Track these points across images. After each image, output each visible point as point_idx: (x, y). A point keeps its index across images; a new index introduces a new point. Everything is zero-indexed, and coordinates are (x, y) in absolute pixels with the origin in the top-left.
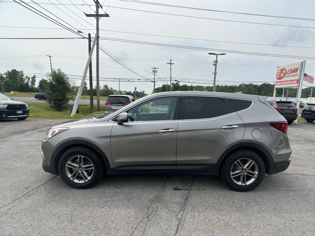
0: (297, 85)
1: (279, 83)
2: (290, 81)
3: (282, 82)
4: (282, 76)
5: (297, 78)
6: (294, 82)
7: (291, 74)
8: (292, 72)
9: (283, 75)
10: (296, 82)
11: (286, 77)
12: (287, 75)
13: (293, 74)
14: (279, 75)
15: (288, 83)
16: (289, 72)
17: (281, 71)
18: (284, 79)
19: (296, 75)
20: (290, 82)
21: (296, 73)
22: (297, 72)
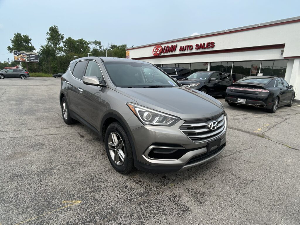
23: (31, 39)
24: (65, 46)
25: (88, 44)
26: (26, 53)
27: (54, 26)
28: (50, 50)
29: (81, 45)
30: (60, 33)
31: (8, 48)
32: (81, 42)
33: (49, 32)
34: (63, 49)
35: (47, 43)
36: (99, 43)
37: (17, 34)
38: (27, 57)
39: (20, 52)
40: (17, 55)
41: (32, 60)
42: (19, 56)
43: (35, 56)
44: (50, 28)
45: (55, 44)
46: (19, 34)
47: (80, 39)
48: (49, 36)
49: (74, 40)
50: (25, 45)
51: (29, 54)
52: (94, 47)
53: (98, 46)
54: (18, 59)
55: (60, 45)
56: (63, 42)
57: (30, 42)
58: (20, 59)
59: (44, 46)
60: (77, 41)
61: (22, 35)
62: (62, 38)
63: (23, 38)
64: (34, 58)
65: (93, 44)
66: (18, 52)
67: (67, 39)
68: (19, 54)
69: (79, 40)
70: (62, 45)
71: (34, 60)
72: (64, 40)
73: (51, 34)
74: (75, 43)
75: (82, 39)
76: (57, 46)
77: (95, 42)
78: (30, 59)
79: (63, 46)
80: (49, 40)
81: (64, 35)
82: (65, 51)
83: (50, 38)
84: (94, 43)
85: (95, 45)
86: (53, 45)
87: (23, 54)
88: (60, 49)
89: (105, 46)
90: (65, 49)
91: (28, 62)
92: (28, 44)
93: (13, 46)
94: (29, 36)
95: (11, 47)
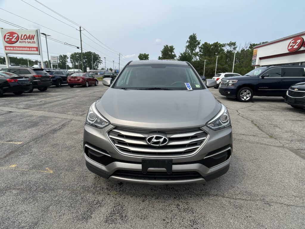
0: (37, 53)
1: (11, 48)
2: (28, 47)
3: (15, 47)
4: (13, 40)
5: (35, 45)
6: (33, 49)
7: (26, 40)
8: (27, 38)
9: (15, 40)
10: (35, 49)
11: (20, 42)
12: (20, 40)
13: (29, 40)
14: (8, 38)
15: (24, 49)
17: (9, 34)
18: (18, 44)
19: (34, 42)
22: (33, 39)
23: (174, 48)
24: (200, 51)
25: (222, 47)
27: (193, 34)
28: (187, 56)
29: (216, 48)
30: (197, 39)
31: (158, 58)
32: (216, 45)
33: (189, 40)
34: (199, 54)
35: (186, 50)
36: (234, 44)
37: (165, 46)
44: (190, 36)
45: (192, 50)
46: (167, 46)
47: (216, 42)
48: (188, 44)
49: (209, 44)
50: (170, 54)
52: (228, 49)
53: (233, 47)
55: (195, 51)
56: (200, 48)
57: (174, 51)
59: (182, 53)
60: (212, 45)
61: (169, 46)
62: (199, 43)
63: (169, 48)
65: (228, 46)
67: (203, 45)
69: (214, 43)
70: (197, 50)
72: (200, 46)
73: (190, 42)
74: (210, 47)
75: (217, 43)
76: (194, 52)
77: (230, 43)
79: (199, 51)
80: (188, 47)
81: (200, 40)
82: (201, 56)
83: (188, 45)
84: (228, 44)
85: (229, 47)
86: (190, 51)
88: (196, 54)
89: (241, 47)
90: (200, 54)
92: (172, 53)
93: (162, 55)
94: (173, 46)
95: (161, 56)
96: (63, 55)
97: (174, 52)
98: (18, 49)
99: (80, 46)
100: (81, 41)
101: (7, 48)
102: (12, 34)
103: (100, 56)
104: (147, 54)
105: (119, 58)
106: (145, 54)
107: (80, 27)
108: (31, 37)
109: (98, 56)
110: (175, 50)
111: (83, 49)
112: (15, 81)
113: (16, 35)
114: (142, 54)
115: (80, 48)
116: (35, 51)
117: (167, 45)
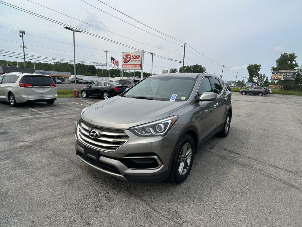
0: (140, 69)
1: (126, 66)
2: (135, 64)
3: (128, 65)
4: (127, 60)
5: (139, 63)
6: (138, 66)
7: (135, 59)
8: (135, 58)
9: (129, 60)
10: (139, 66)
11: (131, 61)
12: (131, 60)
13: (136, 59)
14: (125, 59)
15: (133, 66)
16: (133, 58)
17: (126, 56)
18: (130, 63)
19: (139, 61)
20: (135, 66)
21: (138, 59)
23: (296, 57)
26: (284, 71)
31: (272, 69)
37: (283, 54)
38: (284, 76)
39: (278, 71)
40: (275, 74)
41: (288, 78)
42: (276, 75)
43: (292, 73)
50: (289, 64)
51: (287, 72)
54: (275, 77)
58: (276, 78)
61: (288, 54)
63: (289, 57)
64: (291, 76)
66: (277, 71)
68: (277, 73)
71: (290, 78)
78: (286, 77)
87: (281, 72)
91: (283, 80)
92: (291, 62)
93: (277, 66)
94: (295, 54)
95: (275, 67)
96: (174, 69)
97: (295, 61)
98: (129, 66)
99: (182, 61)
100: (184, 56)
101: (123, 66)
102: (127, 55)
103: (205, 69)
104: (258, 64)
105: (223, 70)
106: (256, 64)
107: (185, 44)
108: (138, 57)
109: (204, 68)
110: (296, 58)
111: (184, 63)
112: (118, 89)
113: (129, 56)
114: (252, 65)
115: (183, 62)
116: (139, 67)
117: (286, 53)
